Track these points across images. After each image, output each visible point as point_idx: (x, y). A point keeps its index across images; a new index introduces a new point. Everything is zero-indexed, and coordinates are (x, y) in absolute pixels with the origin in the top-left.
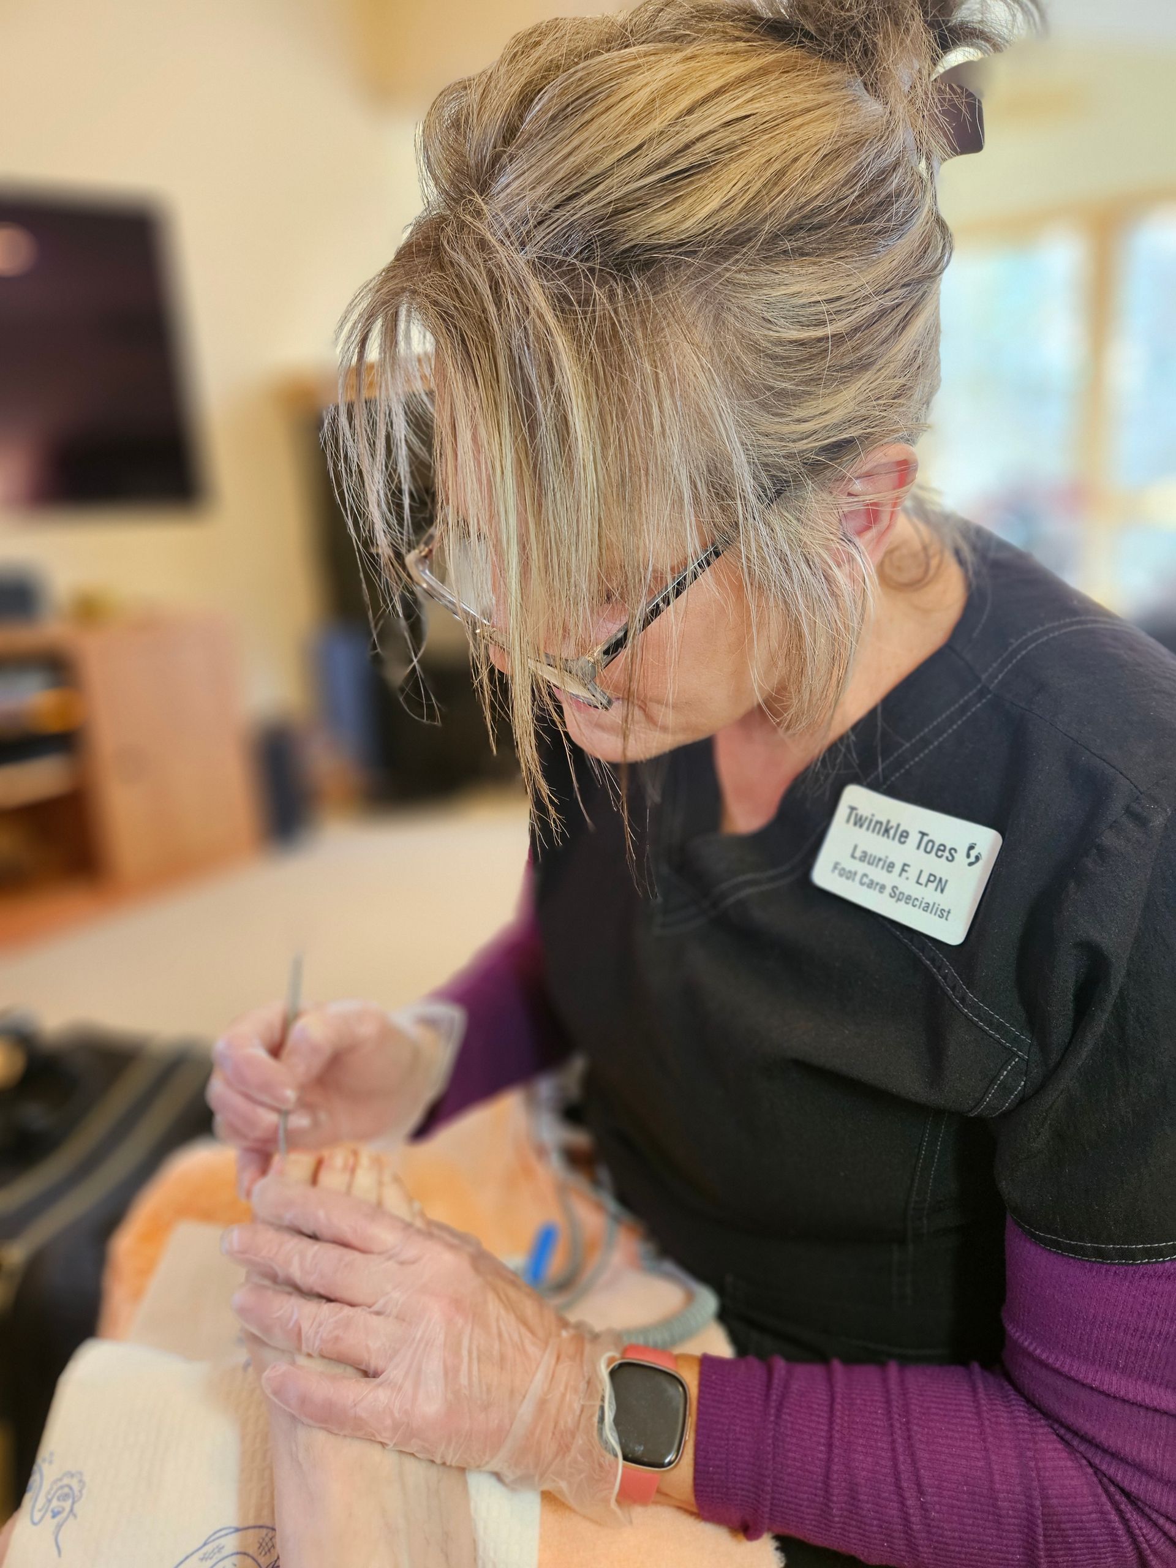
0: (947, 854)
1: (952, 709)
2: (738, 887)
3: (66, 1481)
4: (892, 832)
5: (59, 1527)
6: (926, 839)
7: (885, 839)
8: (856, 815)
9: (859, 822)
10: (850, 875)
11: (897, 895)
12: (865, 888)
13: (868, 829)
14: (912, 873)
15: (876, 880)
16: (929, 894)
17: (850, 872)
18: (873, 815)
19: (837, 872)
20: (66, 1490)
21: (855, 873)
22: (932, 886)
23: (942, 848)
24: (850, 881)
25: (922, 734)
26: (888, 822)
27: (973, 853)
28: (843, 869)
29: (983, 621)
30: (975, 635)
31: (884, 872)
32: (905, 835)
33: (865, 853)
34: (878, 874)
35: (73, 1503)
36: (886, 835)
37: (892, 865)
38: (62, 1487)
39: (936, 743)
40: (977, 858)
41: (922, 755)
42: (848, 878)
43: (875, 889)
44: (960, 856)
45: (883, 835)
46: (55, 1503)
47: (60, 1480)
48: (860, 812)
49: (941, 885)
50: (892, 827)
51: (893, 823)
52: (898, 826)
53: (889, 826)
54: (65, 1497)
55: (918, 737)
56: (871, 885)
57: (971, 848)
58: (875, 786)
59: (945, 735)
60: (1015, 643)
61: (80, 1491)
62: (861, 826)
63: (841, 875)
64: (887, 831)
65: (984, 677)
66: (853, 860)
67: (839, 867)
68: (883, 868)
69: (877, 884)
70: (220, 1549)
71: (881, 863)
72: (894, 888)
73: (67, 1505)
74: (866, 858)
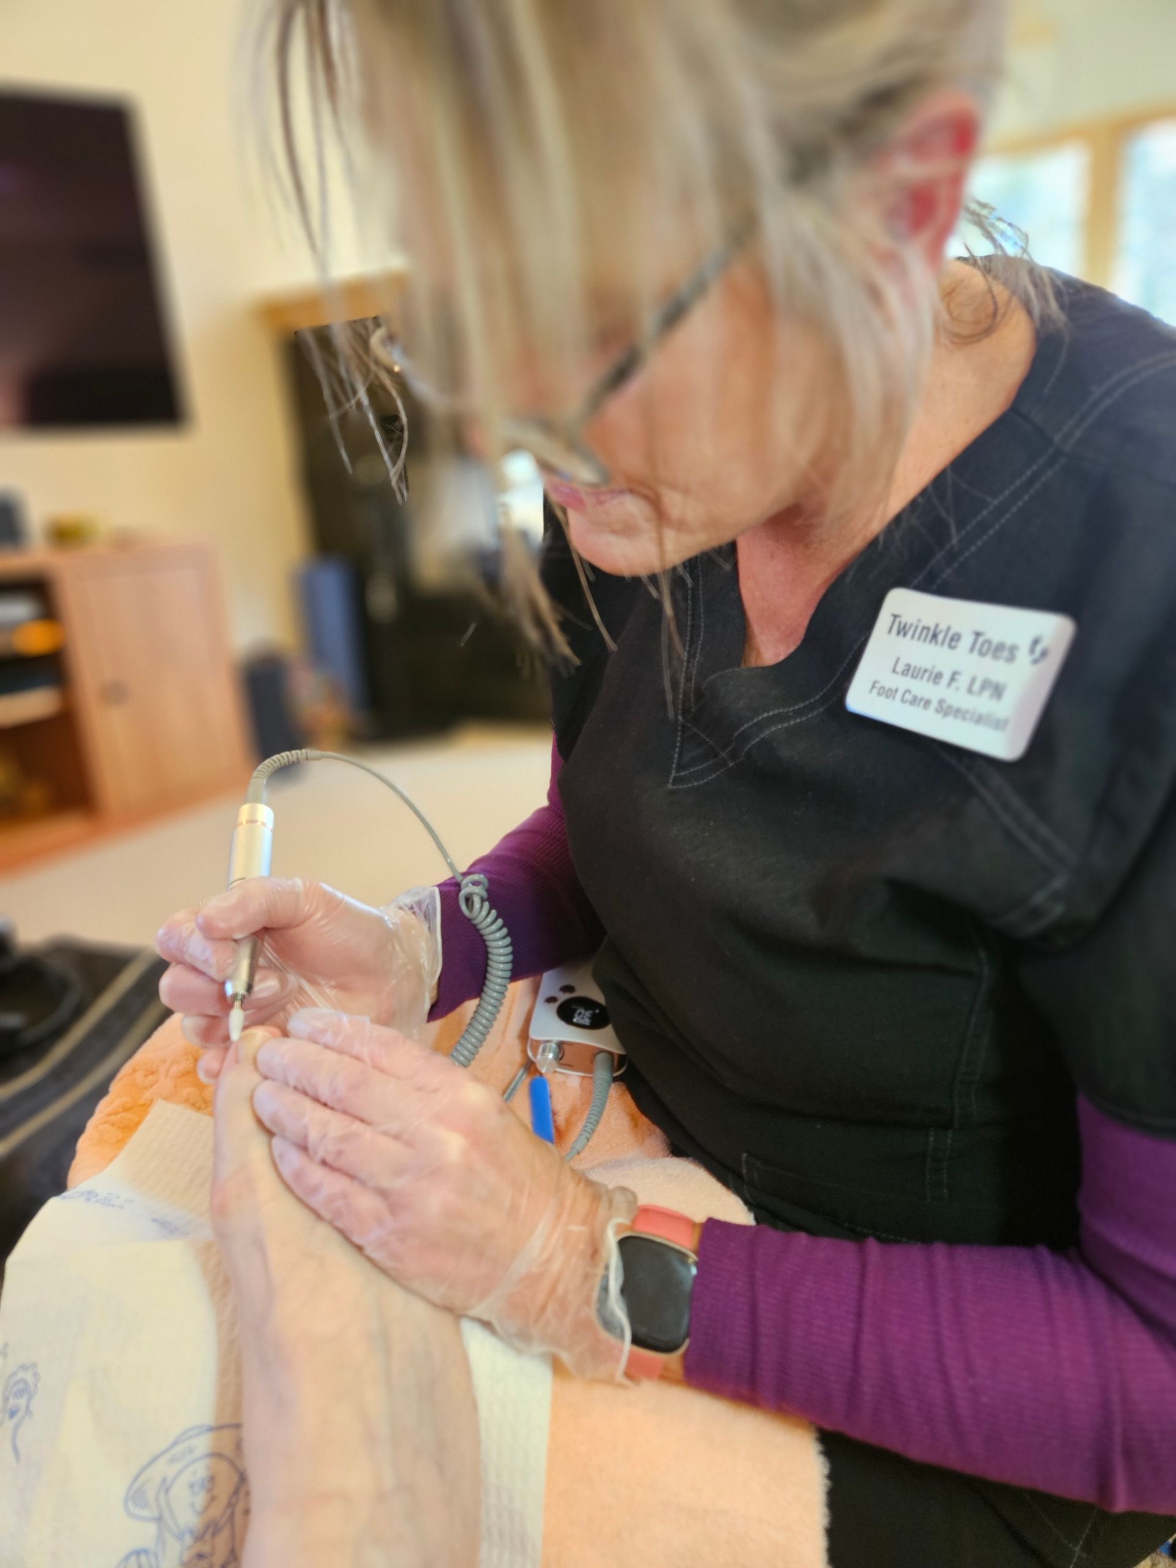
0: (1006, 653)
1: (1018, 483)
2: (760, 726)
3: (21, 1375)
4: (940, 637)
5: (17, 1427)
6: (981, 639)
7: (933, 645)
8: (900, 623)
9: (903, 631)
10: (889, 693)
11: (945, 710)
12: (907, 706)
13: (913, 637)
14: (963, 681)
15: (919, 695)
16: (984, 704)
17: (890, 690)
18: (919, 621)
19: (875, 691)
20: (21, 1385)
21: (896, 691)
22: (987, 694)
23: (1000, 647)
24: (890, 700)
25: (979, 518)
26: (937, 626)
27: (1039, 649)
28: (883, 688)
29: (1056, 373)
30: (1046, 391)
31: (931, 684)
32: (955, 638)
33: (908, 666)
34: (922, 688)
35: (30, 1399)
36: (934, 641)
37: (938, 676)
38: (17, 1382)
39: (997, 527)
40: (1046, 652)
41: (979, 543)
42: (887, 697)
43: (919, 704)
44: (1022, 654)
45: (931, 641)
46: (12, 1402)
47: (15, 1374)
48: (904, 620)
49: (998, 691)
50: (941, 632)
51: (943, 627)
52: (949, 629)
53: (938, 630)
54: (20, 1393)
55: (974, 522)
56: (915, 701)
57: (1036, 642)
59: (1008, 516)
61: (36, 1385)
62: (905, 635)
63: (879, 694)
64: (935, 636)
65: (1057, 438)
66: (894, 675)
67: (878, 685)
68: (928, 679)
69: (921, 699)
70: (191, 1450)
71: (927, 675)
72: (941, 702)
73: (22, 1402)
74: (909, 671)
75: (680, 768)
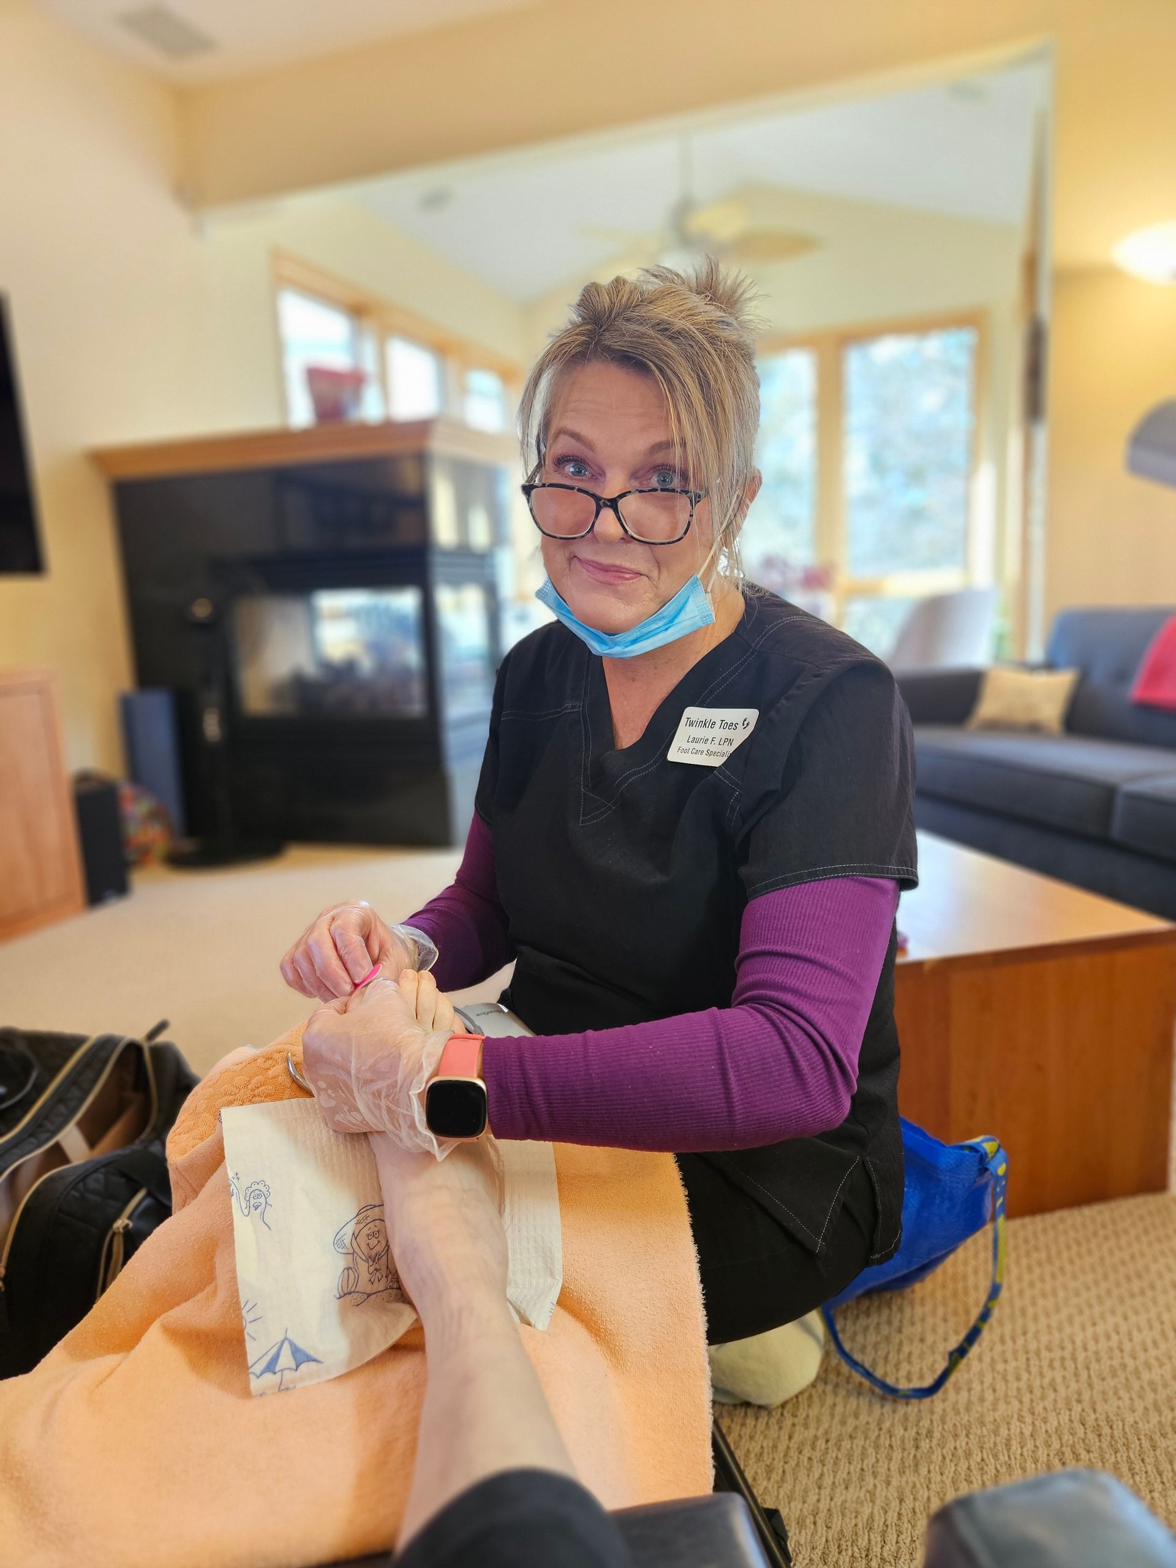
0: (734, 726)
1: (738, 663)
2: (628, 777)
3: (254, 1187)
4: (708, 724)
5: (263, 1214)
6: (724, 722)
8: (690, 721)
9: (691, 724)
10: (686, 751)
13: (695, 726)
14: (717, 741)
16: (724, 748)
18: (698, 719)
19: (680, 751)
20: (257, 1192)
21: (689, 749)
22: (726, 744)
23: (731, 725)
27: (746, 723)
29: (753, 619)
30: (749, 626)
32: (714, 724)
34: (700, 746)
35: (267, 1198)
36: (705, 727)
38: (253, 1191)
39: (730, 680)
40: (748, 724)
41: (723, 687)
43: (699, 753)
44: (740, 726)
45: (703, 727)
46: (252, 1201)
47: (250, 1187)
48: (692, 719)
49: (730, 742)
50: (708, 722)
51: (708, 720)
52: (711, 720)
53: (706, 722)
54: (258, 1196)
56: (697, 752)
58: (702, 705)
59: (734, 676)
60: (768, 627)
61: (268, 1190)
62: (692, 726)
63: (682, 752)
64: (705, 725)
65: (753, 645)
68: (703, 743)
69: (700, 751)
72: (708, 750)
73: (262, 1200)
74: (695, 740)
75: (584, 815)
